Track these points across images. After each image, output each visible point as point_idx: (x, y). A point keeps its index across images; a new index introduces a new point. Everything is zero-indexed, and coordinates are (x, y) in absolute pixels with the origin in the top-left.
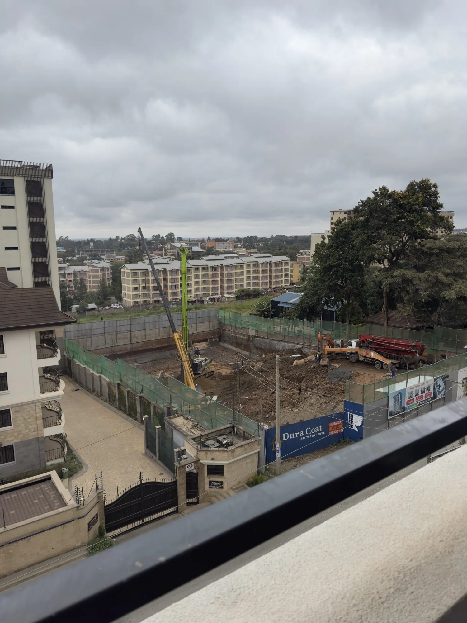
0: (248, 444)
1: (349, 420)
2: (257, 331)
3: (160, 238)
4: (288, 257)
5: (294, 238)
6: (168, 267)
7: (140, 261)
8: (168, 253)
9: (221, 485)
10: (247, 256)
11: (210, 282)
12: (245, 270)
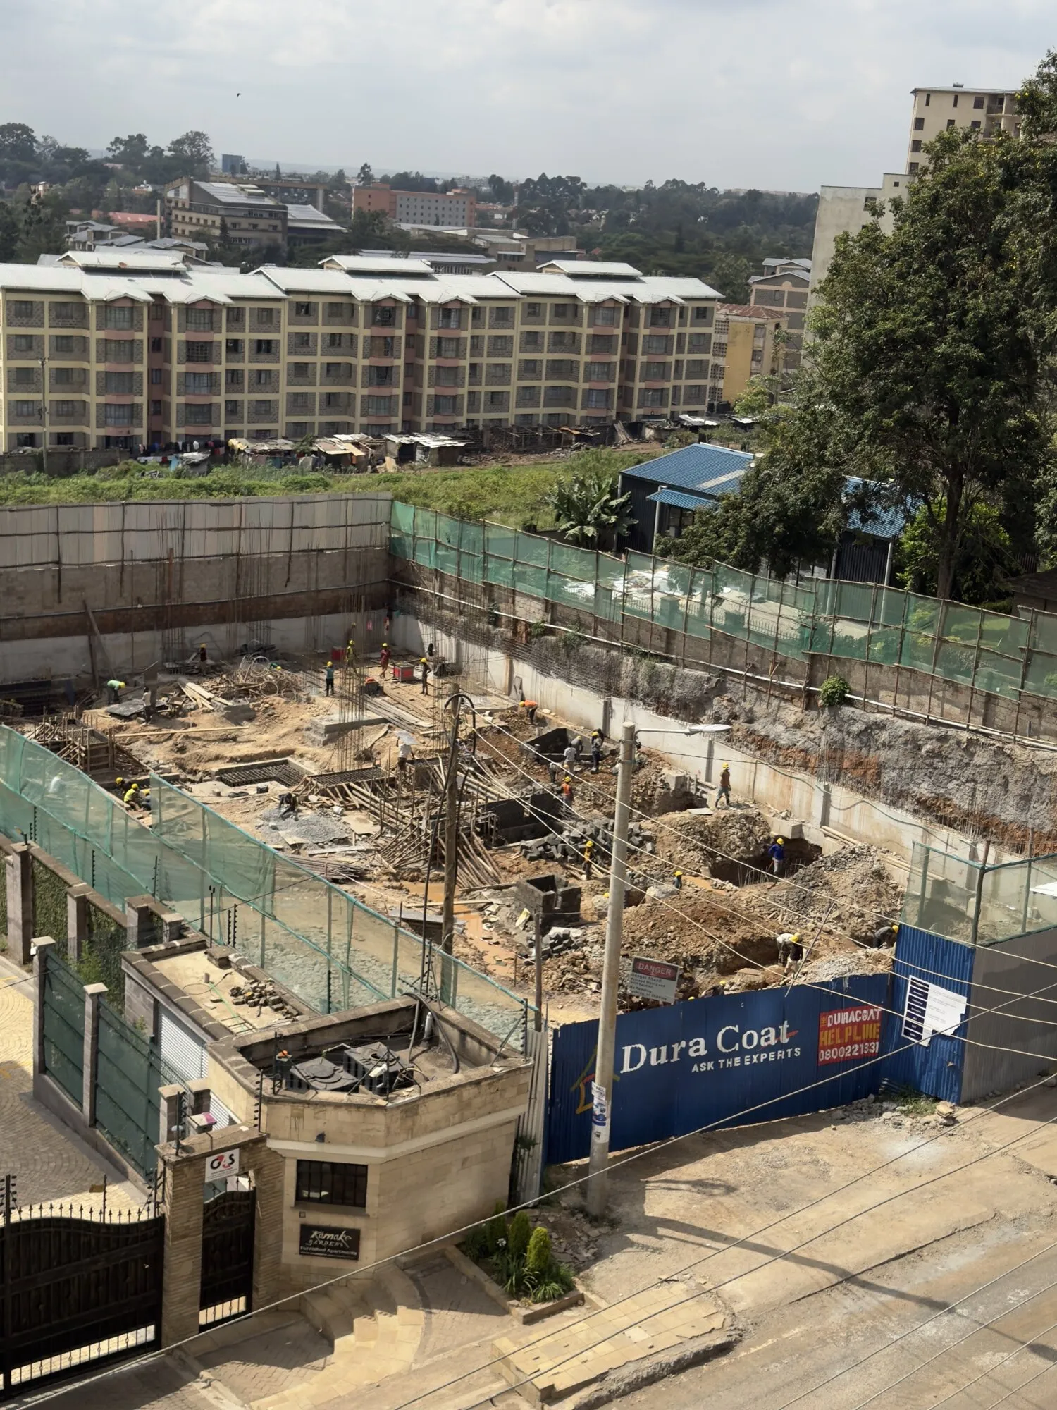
0: (477, 1083)
1: (910, 1007)
2: (550, 607)
3: (147, 154)
4: (712, 286)
5: (743, 197)
6: (176, 292)
7: (49, 251)
8: (180, 227)
9: (350, 1246)
10: (531, 268)
11: (360, 371)
12: (517, 330)
